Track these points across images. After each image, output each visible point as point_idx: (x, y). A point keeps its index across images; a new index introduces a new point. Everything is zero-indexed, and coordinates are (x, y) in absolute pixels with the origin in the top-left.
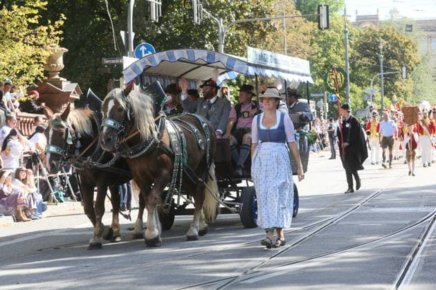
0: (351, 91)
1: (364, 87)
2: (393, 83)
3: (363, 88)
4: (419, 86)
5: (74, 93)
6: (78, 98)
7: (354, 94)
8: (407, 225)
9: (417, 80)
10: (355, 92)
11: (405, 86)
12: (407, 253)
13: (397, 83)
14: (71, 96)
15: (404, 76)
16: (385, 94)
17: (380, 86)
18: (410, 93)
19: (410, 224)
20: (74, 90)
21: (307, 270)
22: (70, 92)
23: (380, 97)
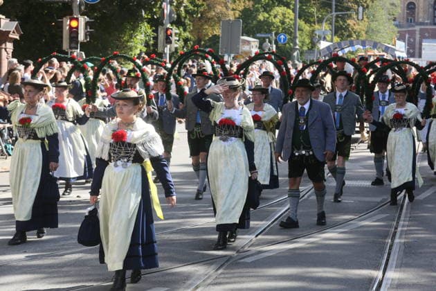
0: (299, 30)
1: (313, 25)
2: (345, 22)
3: (311, 26)
4: (373, 25)
5: (14, 32)
6: (18, 37)
7: (300, 32)
8: (378, 203)
9: (372, 18)
10: (302, 30)
11: (359, 25)
12: (386, 237)
13: (350, 22)
14: (10, 36)
15: (360, 17)
16: (336, 33)
17: (331, 24)
18: (363, 33)
19: (381, 202)
20: (14, 29)
21: (297, 252)
22: (10, 32)
23: (330, 36)
